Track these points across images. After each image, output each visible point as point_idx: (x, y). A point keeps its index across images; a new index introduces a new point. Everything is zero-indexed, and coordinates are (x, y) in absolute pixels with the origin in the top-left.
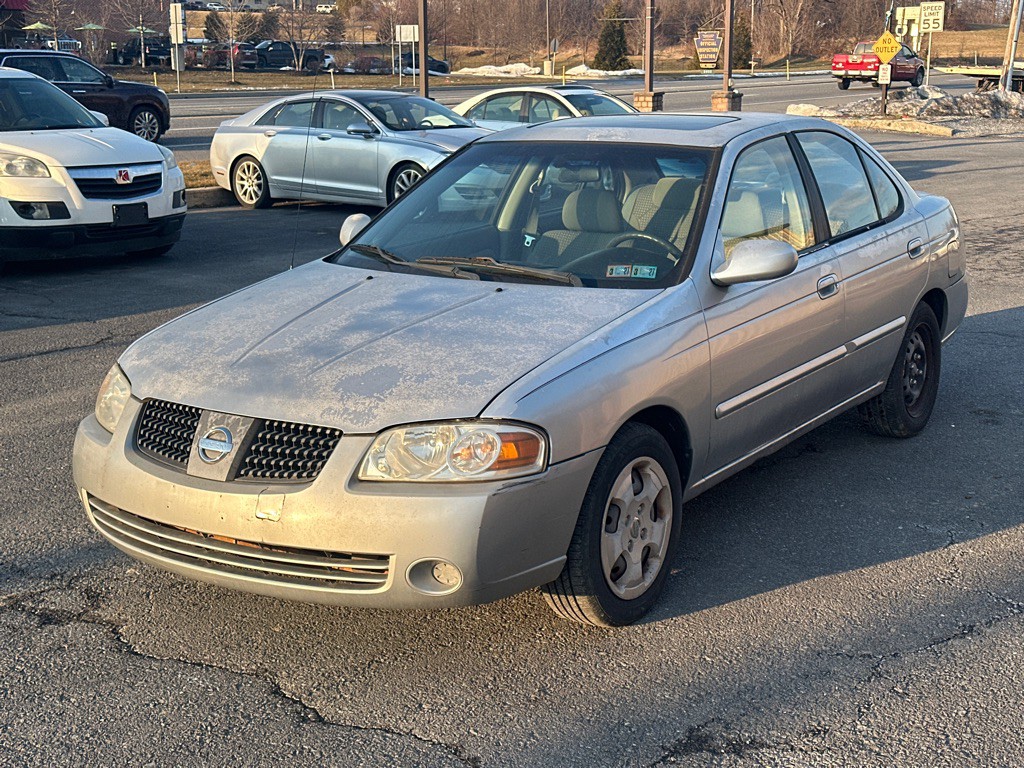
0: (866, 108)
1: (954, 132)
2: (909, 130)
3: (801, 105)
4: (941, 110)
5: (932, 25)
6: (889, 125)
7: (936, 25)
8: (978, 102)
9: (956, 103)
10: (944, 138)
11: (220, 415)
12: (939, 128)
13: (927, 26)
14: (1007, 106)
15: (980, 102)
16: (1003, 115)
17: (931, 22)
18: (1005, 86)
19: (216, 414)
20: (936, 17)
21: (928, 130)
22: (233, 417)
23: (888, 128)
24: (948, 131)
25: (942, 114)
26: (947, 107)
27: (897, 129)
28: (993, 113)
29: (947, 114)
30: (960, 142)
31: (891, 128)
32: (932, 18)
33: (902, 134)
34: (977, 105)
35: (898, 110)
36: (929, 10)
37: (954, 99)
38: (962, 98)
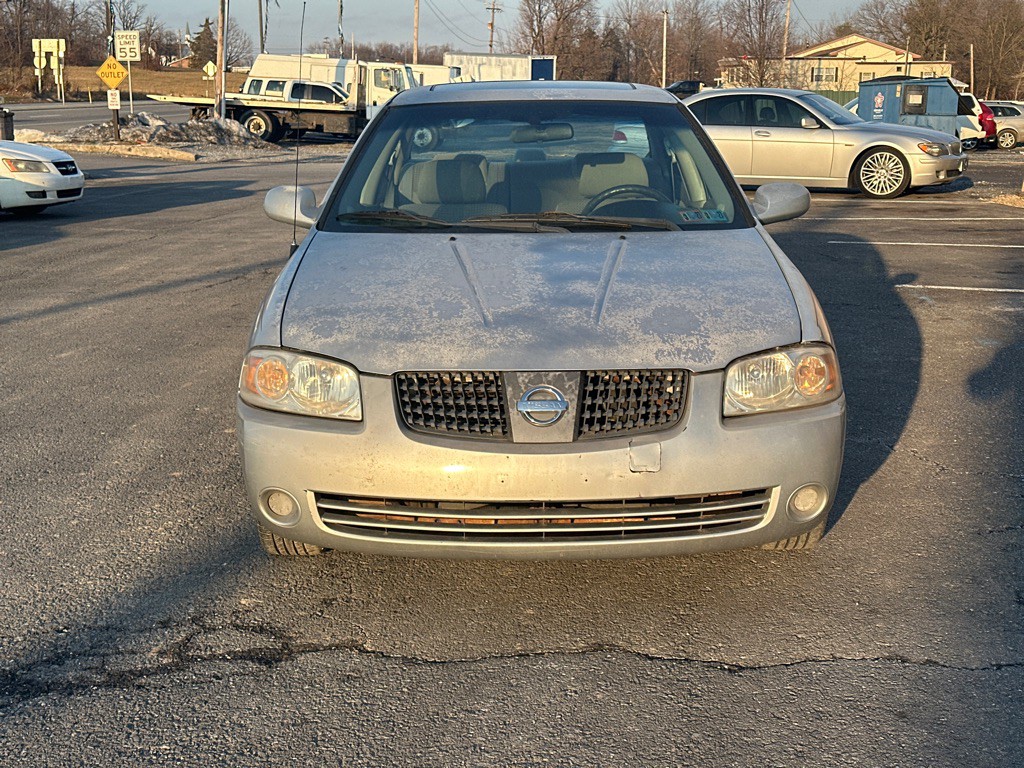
0: (91, 134)
1: (197, 157)
2: (151, 155)
3: (24, 130)
4: (171, 137)
5: (129, 54)
6: (130, 150)
7: (133, 54)
8: (203, 129)
9: (182, 129)
10: (189, 162)
11: (532, 375)
12: (182, 153)
13: (123, 54)
14: (229, 133)
15: (206, 129)
16: (227, 141)
17: (127, 51)
18: (220, 114)
19: (525, 374)
20: (132, 46)
21: (171, 155)
22: (551, 374)
23: (129, 153)
24: (192, 157)
25: (172, 140)
26: (176, 133)
27: (138, 154)
28: (219, 140)
29: (177, 141)
30: (205, 166)
31: (133, 153)
32: (128, 47)
33: (146, 159)
34: (203, 132)
35: (127, 136)
36: (124, 39)
37: (180, 125)
38: (187, 125)
